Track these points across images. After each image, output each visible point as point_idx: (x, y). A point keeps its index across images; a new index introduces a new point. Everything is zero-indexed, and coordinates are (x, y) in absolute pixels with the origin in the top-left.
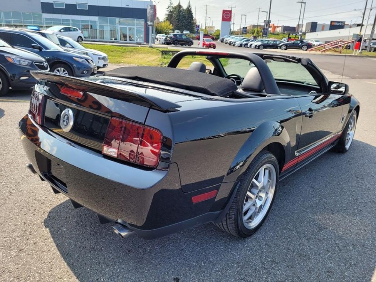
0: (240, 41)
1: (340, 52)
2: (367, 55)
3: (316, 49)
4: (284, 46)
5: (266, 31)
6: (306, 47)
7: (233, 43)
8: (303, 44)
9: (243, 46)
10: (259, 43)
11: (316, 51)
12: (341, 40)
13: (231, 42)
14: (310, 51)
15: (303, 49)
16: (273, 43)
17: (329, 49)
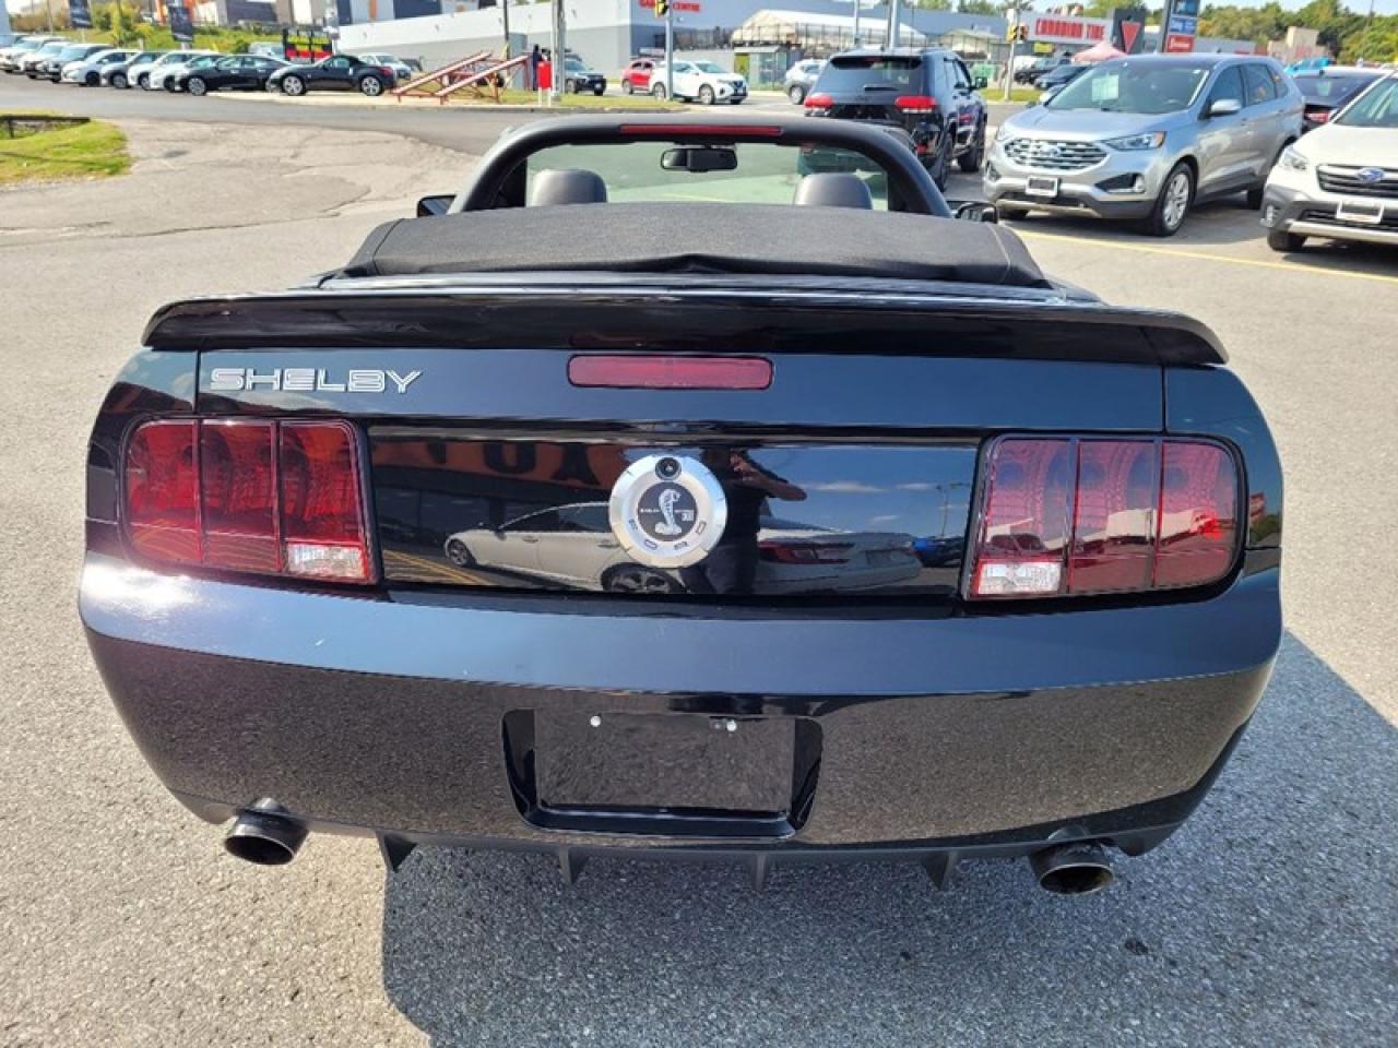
0: (82, 59)
1: (496, 99)
2: (581, 107)
3: (416, 88)
4: (293, 79)
5: (185, 18)
6: (374, 81)
7: (45, 68)
8: (362, 72)
9: (104, 81)
10: (180, 70)
11: (421, 96)
12: (482, 56)
13: (34, 64)
14: (399, 95)
15: (365, 88)
16: (238, 66)
17: (460, 88)
